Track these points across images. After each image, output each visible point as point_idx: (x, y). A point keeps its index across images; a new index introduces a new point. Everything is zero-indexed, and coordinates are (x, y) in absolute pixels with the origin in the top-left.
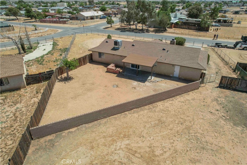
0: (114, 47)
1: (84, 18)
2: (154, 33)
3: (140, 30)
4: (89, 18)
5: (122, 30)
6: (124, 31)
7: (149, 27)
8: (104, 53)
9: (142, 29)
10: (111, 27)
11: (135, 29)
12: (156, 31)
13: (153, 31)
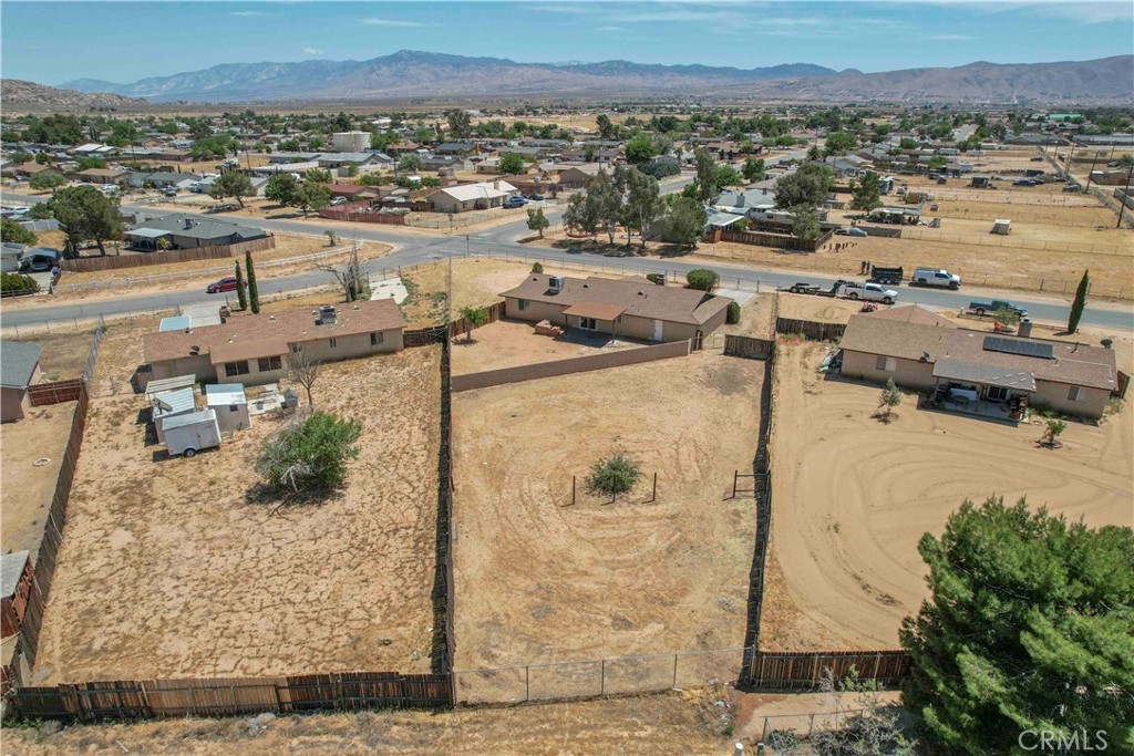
0: (549, 290)
1: (455, 205)
2: (657, 258)
3: (622, 248)
4: (471, 205)
5: (573, 247)
6: (578, 252)
7: (648, 240)
8: (528, 302)
9: (628, 245)
10: (542, 237)
11: (607, 246)
12: (664, 252)
13: (657, 252)
